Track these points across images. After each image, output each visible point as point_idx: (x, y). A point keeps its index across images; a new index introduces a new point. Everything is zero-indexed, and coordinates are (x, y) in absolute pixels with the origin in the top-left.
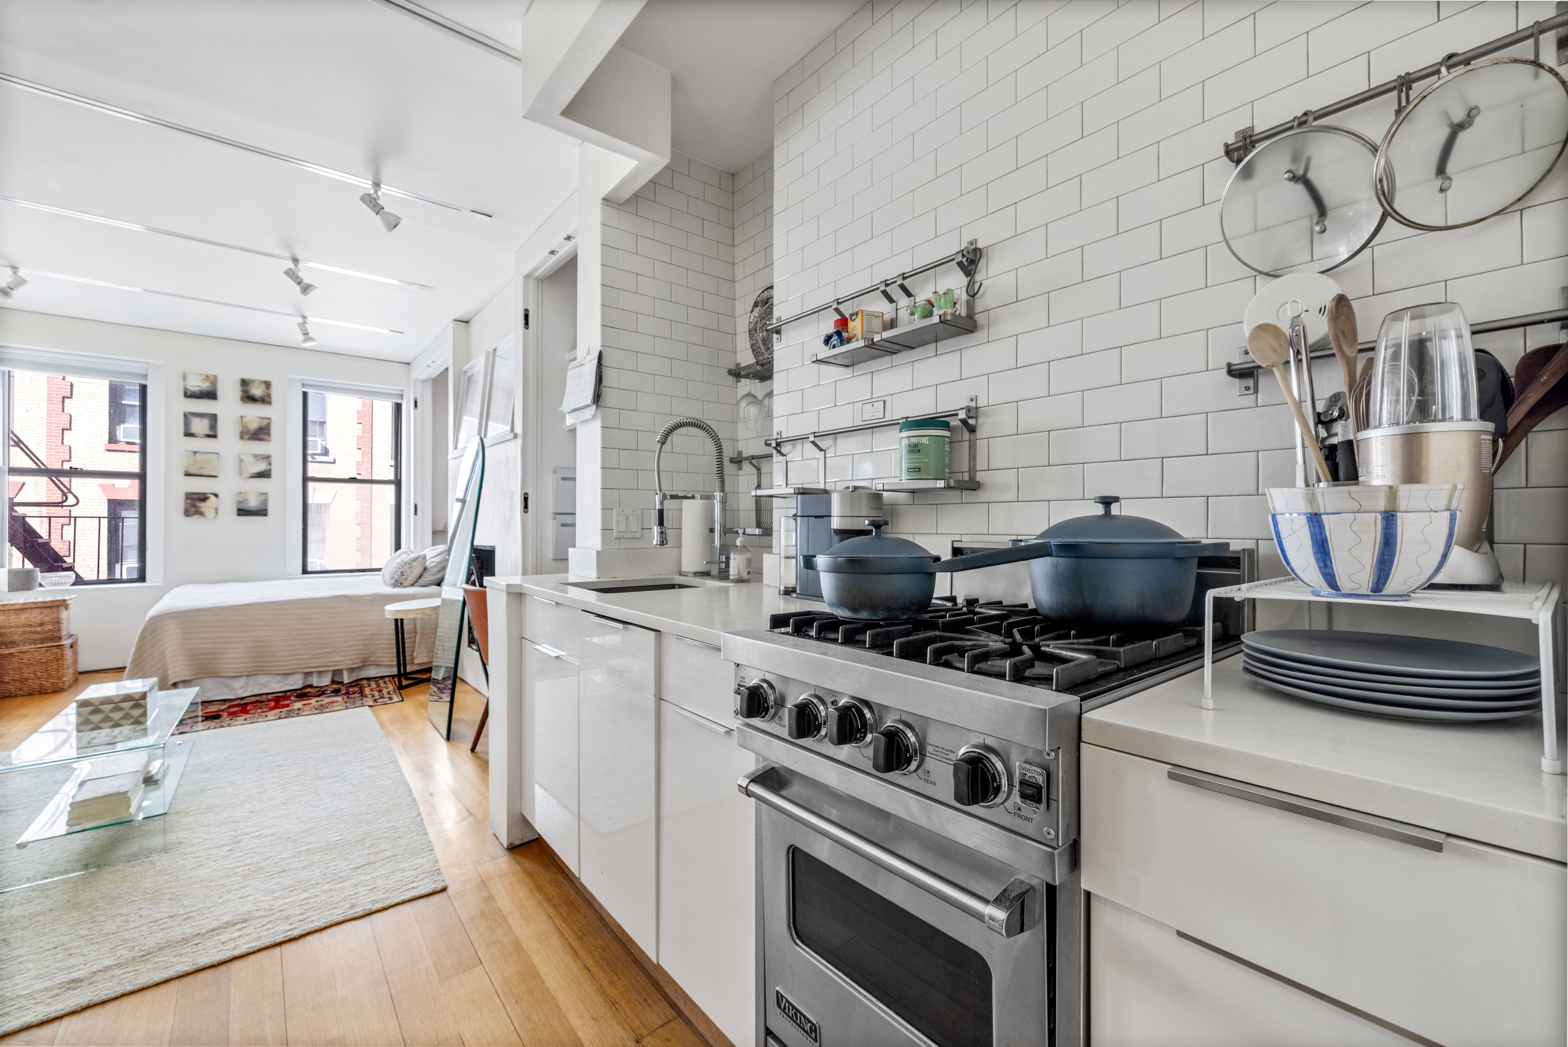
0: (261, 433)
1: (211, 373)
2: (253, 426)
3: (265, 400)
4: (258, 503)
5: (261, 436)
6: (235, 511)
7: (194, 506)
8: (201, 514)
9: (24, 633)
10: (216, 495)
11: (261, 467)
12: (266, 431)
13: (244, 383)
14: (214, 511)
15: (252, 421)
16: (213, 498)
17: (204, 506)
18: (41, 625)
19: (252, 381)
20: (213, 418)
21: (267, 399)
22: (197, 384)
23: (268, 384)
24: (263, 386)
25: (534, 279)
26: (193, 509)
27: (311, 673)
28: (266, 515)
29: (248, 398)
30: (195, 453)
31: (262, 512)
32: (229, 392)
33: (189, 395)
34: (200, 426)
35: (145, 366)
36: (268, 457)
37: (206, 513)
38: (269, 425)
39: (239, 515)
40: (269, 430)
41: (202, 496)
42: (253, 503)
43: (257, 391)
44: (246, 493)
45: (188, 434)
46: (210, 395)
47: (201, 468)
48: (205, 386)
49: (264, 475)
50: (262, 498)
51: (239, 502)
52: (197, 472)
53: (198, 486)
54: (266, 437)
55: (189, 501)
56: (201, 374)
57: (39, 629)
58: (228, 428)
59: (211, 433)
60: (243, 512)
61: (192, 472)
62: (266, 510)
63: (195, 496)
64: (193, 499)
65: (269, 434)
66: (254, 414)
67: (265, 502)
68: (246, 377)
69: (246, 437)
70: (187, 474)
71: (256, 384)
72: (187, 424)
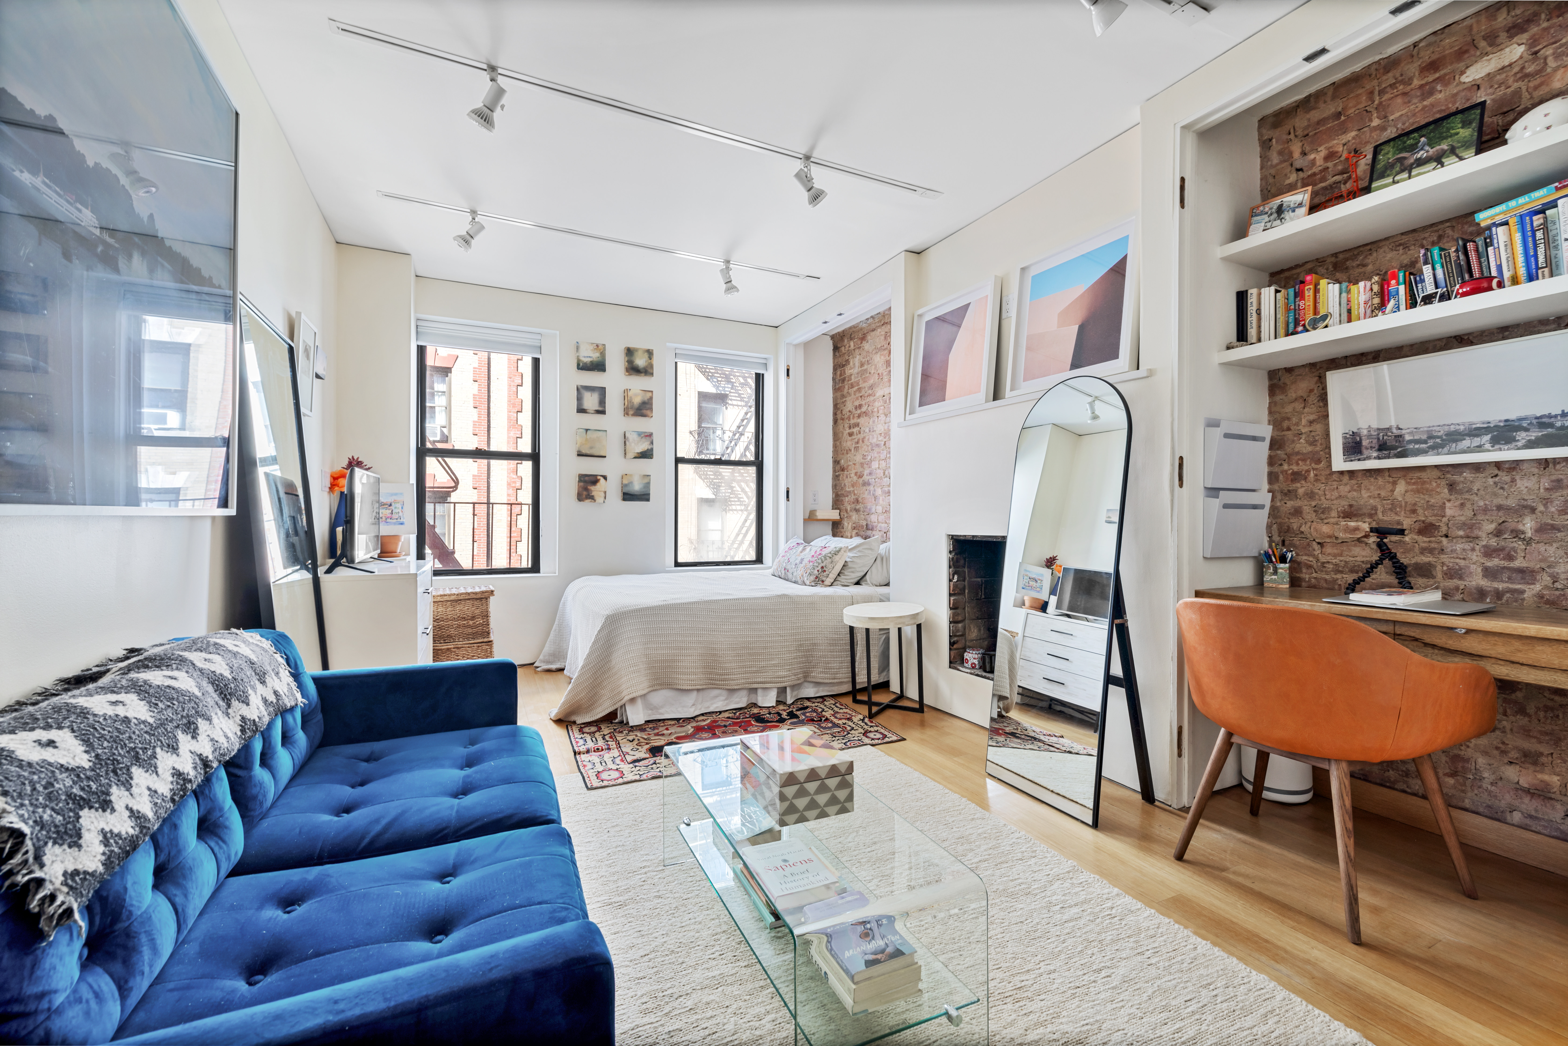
0: (643, 409)
1: (600, 342)
2: (637, 400)
3: (647, 371)
4: (641, 486)
5: (645, 412)
6: (620, 495)
7: (586, 489)
8: (592, 498)
9: (459, 626)
10: (605, 478)
11: (643, 446)
12: (648, 406)
13: (630, 352)
14: (603, 495)
15: (636, 395)
16: (602, 480)
17: (596, 490)
18: (473, 618)
19: (636, 350)
20: (602, 391)
21: (650, 370)
22: (589, 355)
23: (650, 353)
24: (646, 355)
25: (1194, 132)
26: (585, 493)
27: (756, 689)
28: (648, 500)
29: (633, 370)
30: (587, 430)
31: (644, 497)
32: (616, 363)
33: (583, 367)
34: (591, 401)
35: (539, 337)
36: (650, 435)
37: (596, 498)
38: (651, 398)
39: (624, 499)
40: (652, 404)
41: (593, 479)
42: (637, 487)
43: (640, 361)
44: (631, 475)
45: (581, 410)
46: (599, 366)
47: (591, 448)
48: (595, 356)
49: (646, 455)
50: (646, 481)
51: (624, 486)
52: (588, 452)
53: (590, 467)
54: (648, 412)
55: (582, 484)
56: (592, 343)
57: (471, 623)
58: (614, 404)
59: (600, 409)
60: (628, 496)
61: (584, 452)
62: (649, 494)
63: (587, 478)
64: (585, 482)
65: (651, 409)
66: (638, 385)
67: (648, 485)
68: (631, 345)
69: (631, 412)
70: (580, 455)
71: (640, 353)
72: (579, 399)
